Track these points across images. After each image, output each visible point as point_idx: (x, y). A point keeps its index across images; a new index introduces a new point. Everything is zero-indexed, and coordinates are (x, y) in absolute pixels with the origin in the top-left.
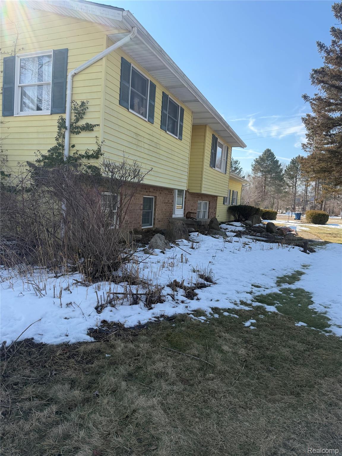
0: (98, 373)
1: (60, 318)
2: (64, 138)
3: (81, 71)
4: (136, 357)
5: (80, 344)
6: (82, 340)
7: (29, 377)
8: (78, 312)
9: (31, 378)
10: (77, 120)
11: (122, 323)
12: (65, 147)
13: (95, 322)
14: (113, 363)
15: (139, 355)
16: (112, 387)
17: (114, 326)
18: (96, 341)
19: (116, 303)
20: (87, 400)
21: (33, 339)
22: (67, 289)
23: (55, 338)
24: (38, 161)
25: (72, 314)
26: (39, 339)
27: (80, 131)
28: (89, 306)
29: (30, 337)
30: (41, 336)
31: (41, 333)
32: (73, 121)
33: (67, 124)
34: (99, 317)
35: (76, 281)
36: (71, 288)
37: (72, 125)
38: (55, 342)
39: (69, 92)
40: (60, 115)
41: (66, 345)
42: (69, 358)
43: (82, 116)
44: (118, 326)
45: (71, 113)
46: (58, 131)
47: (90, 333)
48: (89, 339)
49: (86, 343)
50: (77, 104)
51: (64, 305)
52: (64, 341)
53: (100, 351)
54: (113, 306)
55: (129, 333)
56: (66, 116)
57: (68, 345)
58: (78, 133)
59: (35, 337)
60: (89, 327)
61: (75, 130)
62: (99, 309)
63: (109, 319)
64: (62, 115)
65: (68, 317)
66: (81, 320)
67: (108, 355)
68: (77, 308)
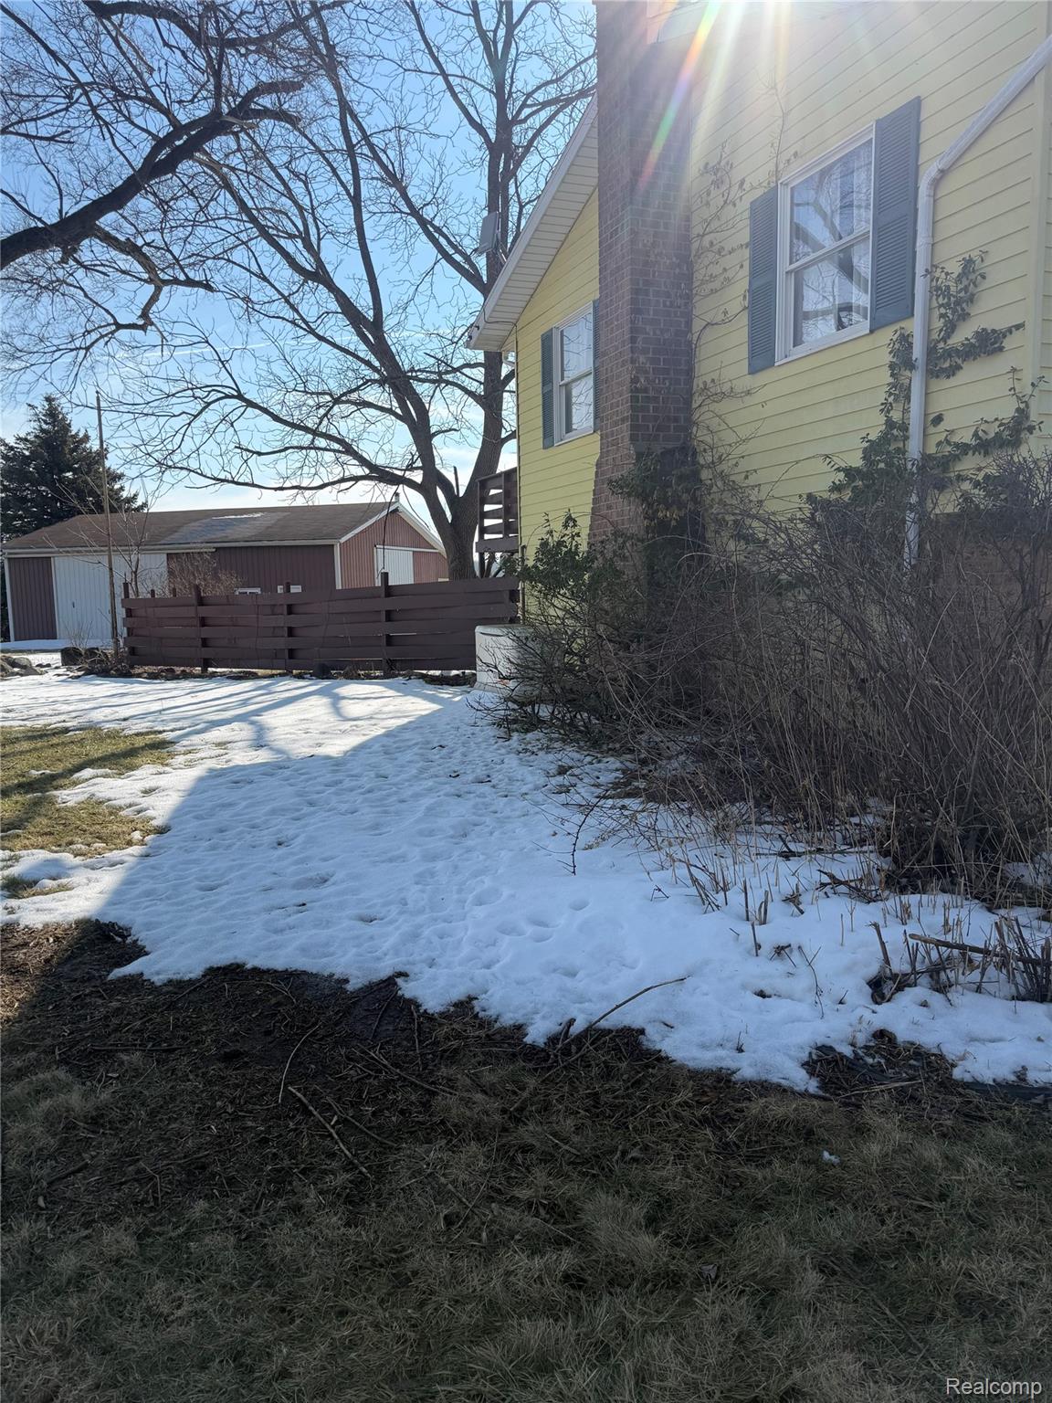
0: (759, 1207)
1: (744, 987)
2: (908, 398)
3: (964, 153)
4: (928, 1199)
5: (765, 1088)
6: (775, 1079)
7: (566, 1141)
8: (802, 983)
9: (567, 1147)
10: (951, 328)
11: (950, 1057)
12: (910, 427)
13: (851, 1029)
14: (827, 1192)
15: (942, 1197)
16: (770, 1273)
17: (912, 1062)
18: (821, 1093)
19: (953, 980)
20: (672, 1280)
21: (642, 1032)
22: (793, 899)
23: (704, 1046)
24: (836, 488)
25: (782, 984)
26: (656, 1037)
27: (960, 362)
28: (849, 969)
29: (637, 1024)
30: (666, 1028)
31: (669, 1019)
32: (935, 336)
33: (918, 352)
34: (868, 1015)
35: (832, 876)
36: (805, 898)
37: (935, 347)
38: (694, 1059)
39: (922, 242)
40: (897, 326)
41: (719, 1080)
42: (705, 1121)
43: (963, 310)
44: (931, 1065)
45: (930, 309)
46: (891, 380)
47: (815, 1062)
48: (800, 1079)
49: (783, 1091)
50: (947, 274)
51: (767, 949)
52: (724, 1064)
53: (810, 1132)
54: (941, 988)
55: (953, 1103)
56: (915, 326)
57: (730, 1081)
58: (953, 371)
59: (649, 1030)
60: (821, 1041)
61: (943, 363)
62: (881, 987)
63: (903, 1033)
64: (903, 324)
65: (768, 992)
66: (803, 1009)
67: (833, 1158)
68: (803, 968)
